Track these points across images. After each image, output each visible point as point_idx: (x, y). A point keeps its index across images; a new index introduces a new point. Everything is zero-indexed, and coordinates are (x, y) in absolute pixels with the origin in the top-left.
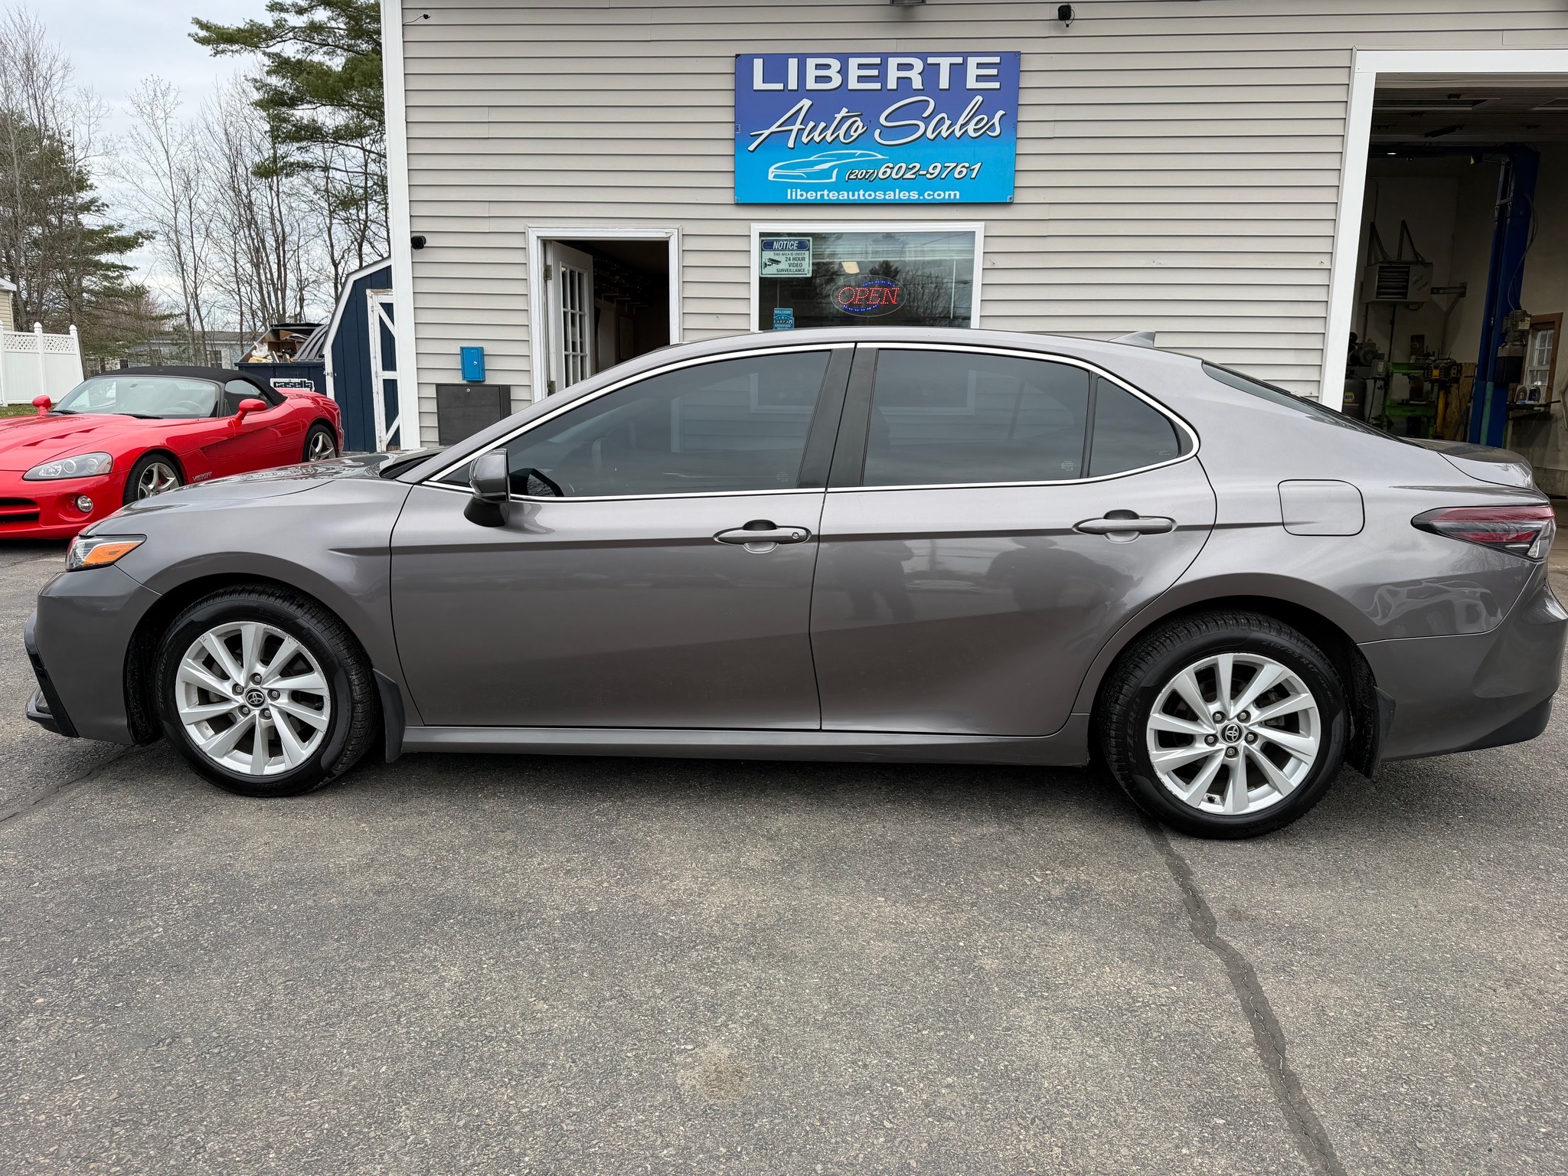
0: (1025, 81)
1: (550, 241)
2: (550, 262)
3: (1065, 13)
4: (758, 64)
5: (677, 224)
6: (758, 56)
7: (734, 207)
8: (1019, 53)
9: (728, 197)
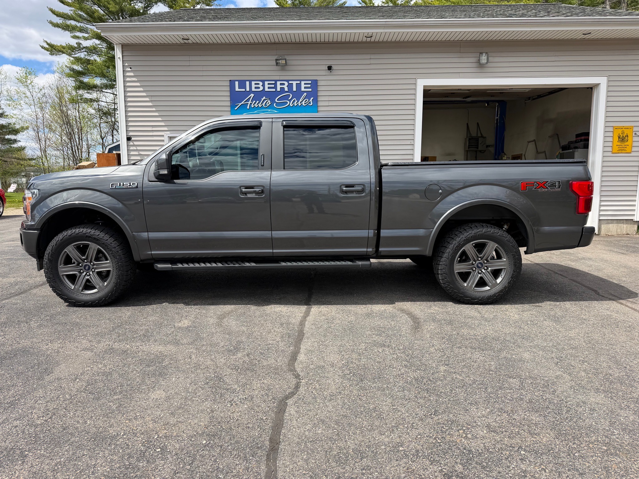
0: (320, 88)
3: (330, 68)
4: (237, 83)
6: (237, 81)
8: (317, 80)
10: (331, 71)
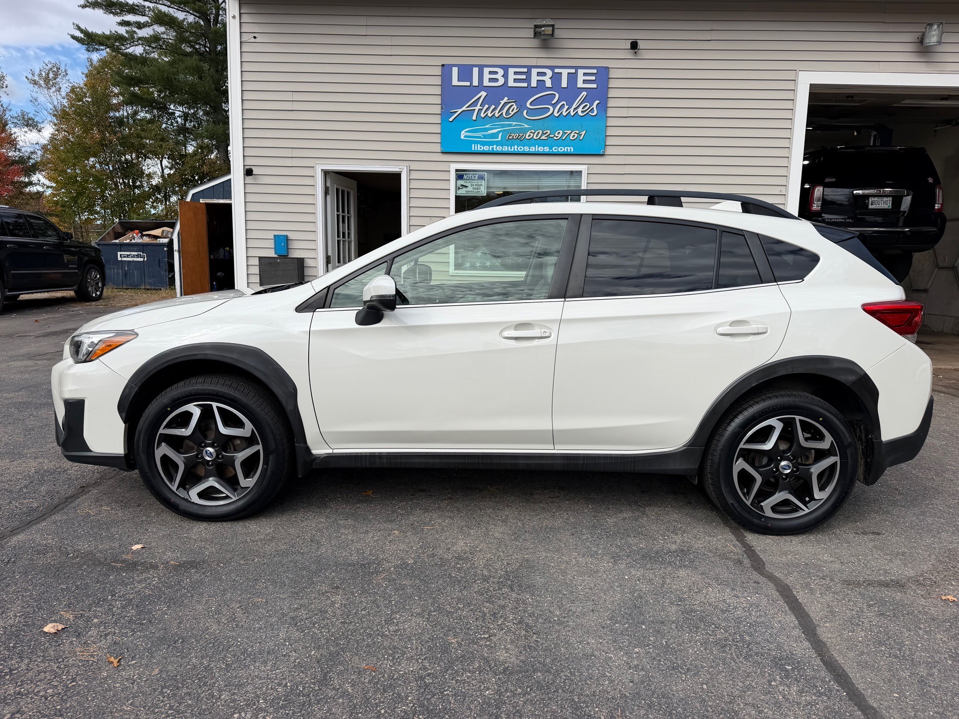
0: (612, 84)
1: (329, 172)
2: (328, 184)
3: (634, 46)
4: (455, 70)
5: (407, 163)
6: (455, 65)
7: (441, 154)
8: (607, 68)
9: (438, 148)
10: (636, 51)
